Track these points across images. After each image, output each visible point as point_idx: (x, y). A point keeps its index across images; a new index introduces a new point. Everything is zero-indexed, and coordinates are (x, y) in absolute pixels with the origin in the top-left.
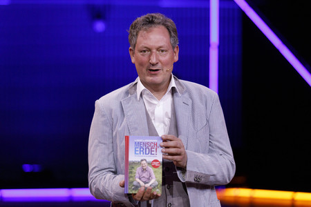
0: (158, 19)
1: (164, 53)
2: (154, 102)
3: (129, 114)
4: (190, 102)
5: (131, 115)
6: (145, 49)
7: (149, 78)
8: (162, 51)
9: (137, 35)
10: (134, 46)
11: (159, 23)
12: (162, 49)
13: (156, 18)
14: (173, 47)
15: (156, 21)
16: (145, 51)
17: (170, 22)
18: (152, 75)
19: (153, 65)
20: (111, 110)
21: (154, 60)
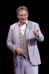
7: (22, 21)
10: (19, 14)
18: (23, 21)
19: (23, 19)
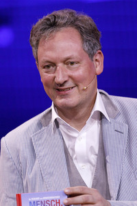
0: (63, 18)
1: (75, 66)
2: (74, 134)
3: (42, 154)
4: (125, 129)
5: (45, 156)
6: (47, 64)
8: (72, 63)
9: (37, 44)
11: (65, 25)
12: (71, 60)
13: (59, 17)
14: (91, 55)
15: (60, 21)
16: (48, 67)
17: (86, 19)
20: (18, 151)
21: (60, 79)
